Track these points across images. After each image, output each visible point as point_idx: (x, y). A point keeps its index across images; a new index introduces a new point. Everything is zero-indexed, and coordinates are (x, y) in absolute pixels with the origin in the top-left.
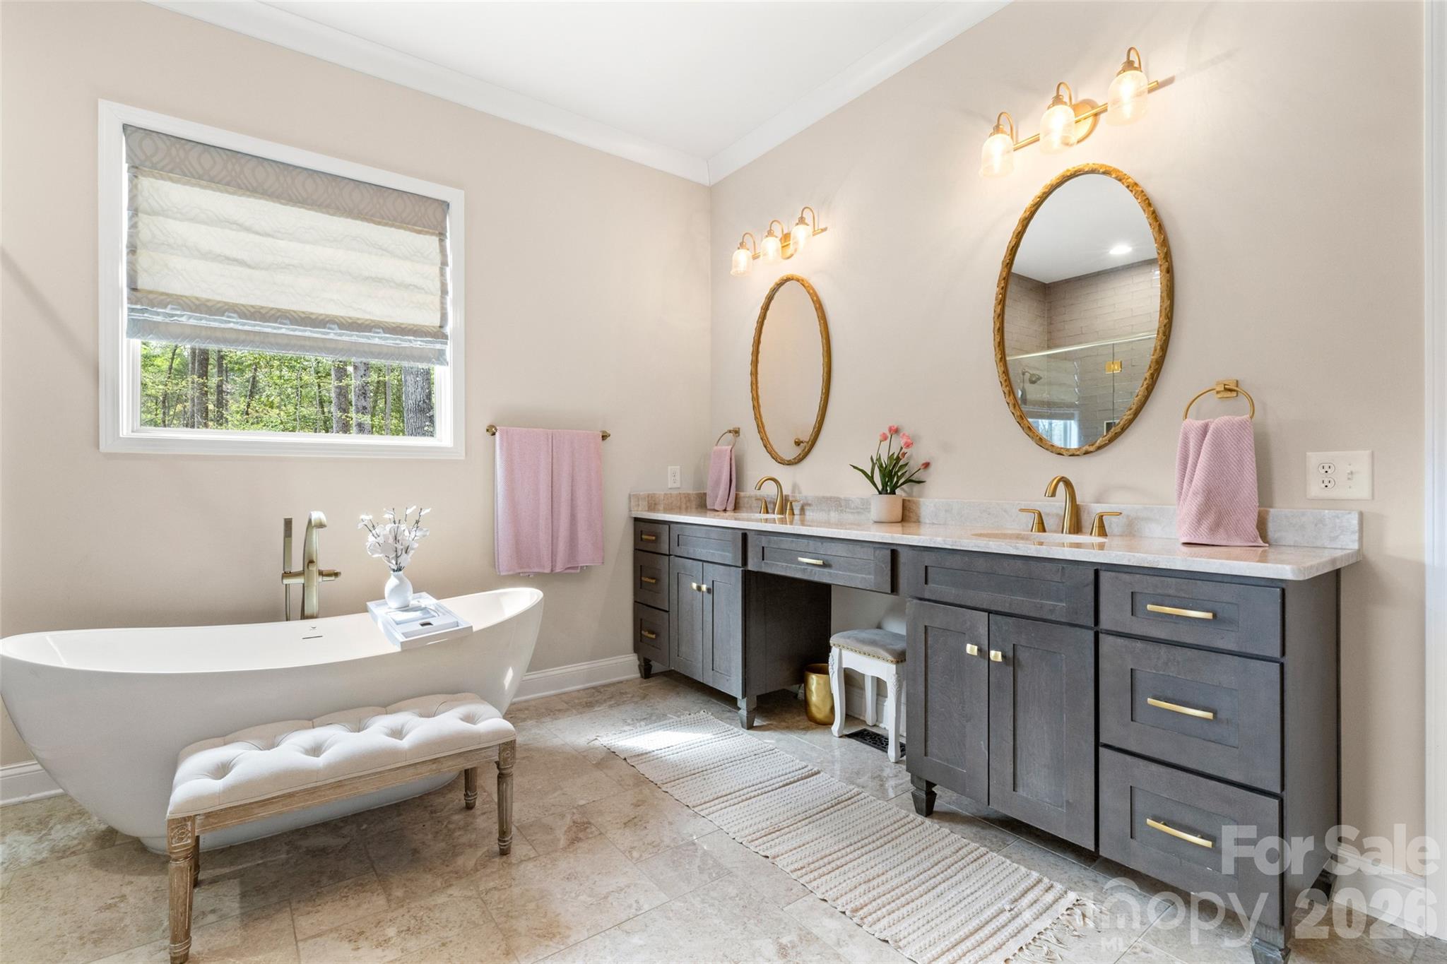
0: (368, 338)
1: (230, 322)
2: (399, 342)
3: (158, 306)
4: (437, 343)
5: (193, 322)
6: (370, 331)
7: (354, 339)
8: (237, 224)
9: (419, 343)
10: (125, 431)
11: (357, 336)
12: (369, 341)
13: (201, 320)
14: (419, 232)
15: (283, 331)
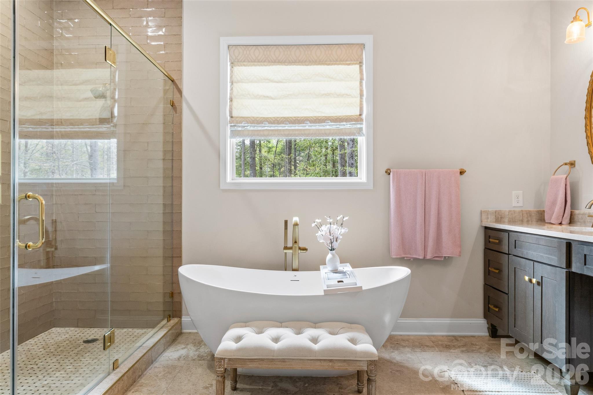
0: (323, 126)
1: (265, 126)
2: (339, 126)
3: (239, 123)
4: (358, 124)
5: (252, 128)
6: (324, 122)
7: (317, 127)
8: (268, 80)
9: (349, 125)
10: (229, 180)
11: (319, 126)
12: (324, 128)
13: (254, 127)
14: (349, 64)
15: (286, 128)
